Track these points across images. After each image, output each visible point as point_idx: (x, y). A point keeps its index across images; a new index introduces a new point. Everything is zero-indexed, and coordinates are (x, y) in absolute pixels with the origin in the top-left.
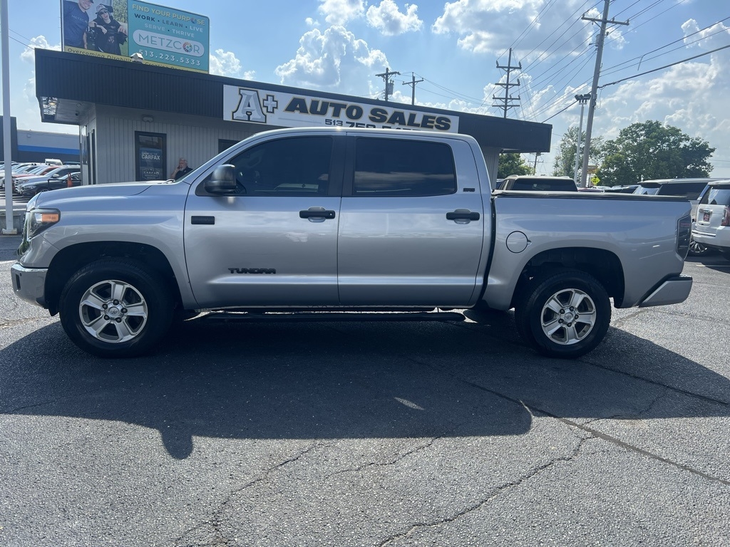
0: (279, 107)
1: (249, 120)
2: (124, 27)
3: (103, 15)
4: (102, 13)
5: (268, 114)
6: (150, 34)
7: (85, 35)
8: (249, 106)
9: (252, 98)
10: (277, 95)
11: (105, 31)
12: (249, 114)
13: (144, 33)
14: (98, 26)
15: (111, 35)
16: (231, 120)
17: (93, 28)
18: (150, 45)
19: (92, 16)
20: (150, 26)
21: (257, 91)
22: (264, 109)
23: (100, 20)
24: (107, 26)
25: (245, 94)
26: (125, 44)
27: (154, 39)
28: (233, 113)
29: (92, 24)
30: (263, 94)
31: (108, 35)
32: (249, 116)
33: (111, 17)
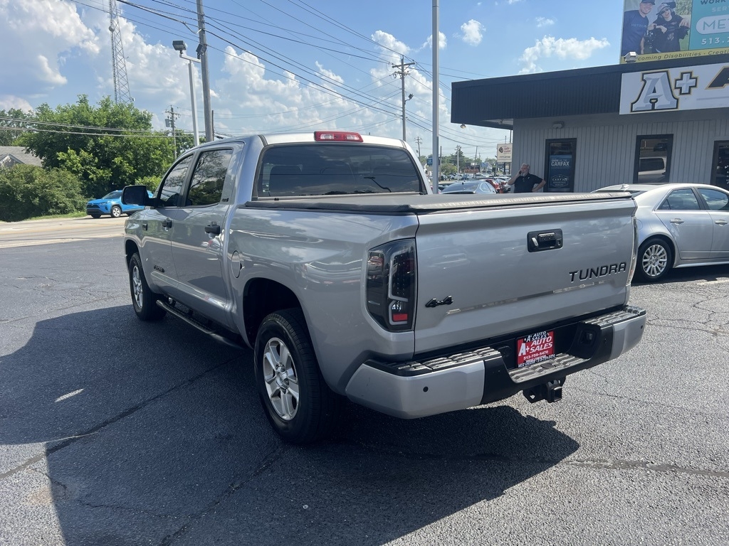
0: (698, 85)
1: (653, 109)
2: (686, 19)
3: (664, 15)
4: (663, 12)
5: (681, 97)
6: (717, 18)
7: (643, 39)
8: (654, 91)
9: (660, 80)
10: (697, 70)
11: (664, 29)
12: (653, 102)
13: (709, 20)
14: (657, 27)
15: (671, 32)
16: (629, 113)
17: (652, 31)
18: (717, 30)
19: (652, 18)
20: (719, 9)
21: (667, 72)
22: (676, 92)
23: (660, 21)
24: (667, 24)
25: (649, 79)
26: (687, 37)
27: (721, 22)
28: (632, 104)
29: (651, 26)
30: (675, 73)
31: (667, 33)
32: (653, 104)
33: (673, 14)
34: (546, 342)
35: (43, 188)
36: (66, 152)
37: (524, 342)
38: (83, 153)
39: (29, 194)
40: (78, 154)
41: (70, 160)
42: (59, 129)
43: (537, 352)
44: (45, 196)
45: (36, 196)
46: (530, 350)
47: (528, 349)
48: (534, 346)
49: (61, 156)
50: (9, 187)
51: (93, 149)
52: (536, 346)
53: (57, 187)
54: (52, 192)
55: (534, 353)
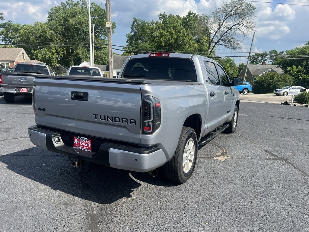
34: (87, 143)
35: (276, 82)
36: (292, 67)
37: (77, 138)
38: (300, 68)
39: (269, 84)
40: (297, 68)
41: (293, 71)
42: (292, 57)
43: (82, 145)
44: (275, 85)
45: (272, 85)
46: (79, 143)
47: (78, 142)
48: (81, 142)
49: (289, 68)
50: (263, 80)
51: (306, 66)
52: (82, 143)
53: (282, 81)
54: (279, 83)
55: (81, 145)
